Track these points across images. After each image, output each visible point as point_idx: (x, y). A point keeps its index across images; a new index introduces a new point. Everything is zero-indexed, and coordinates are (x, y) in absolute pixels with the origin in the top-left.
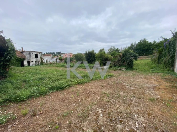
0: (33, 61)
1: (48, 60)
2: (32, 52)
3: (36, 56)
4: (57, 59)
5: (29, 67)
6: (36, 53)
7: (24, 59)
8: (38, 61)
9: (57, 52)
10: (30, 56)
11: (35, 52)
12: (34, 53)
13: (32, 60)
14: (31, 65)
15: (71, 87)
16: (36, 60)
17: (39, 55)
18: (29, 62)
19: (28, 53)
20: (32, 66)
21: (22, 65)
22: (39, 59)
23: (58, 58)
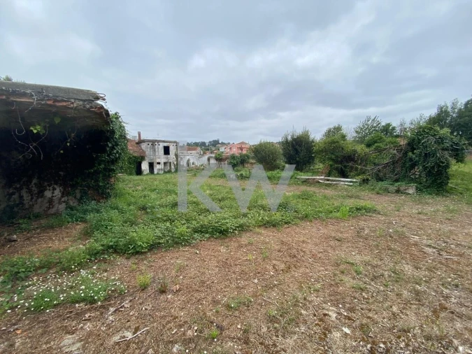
0: (159, 163)
1: (191, 161)
2: (159, 141)
3: (167, 150)
4: (212, 157)
5: (152, 176)
6: (166, 144)
7: (143, 158)
8: (170, 163)
9: (211, 140)
10: (155, 150)
11: (164, 142)
12: (162, 145)
13: (158, 161)
14: (156, 171)
15: (246, 231)
16: (165, 161)
17: (172, 150)
18: (151, 165)
19: (150, 144)
20: (158, 174)
21: (139, 172)
22: (172, 156)
23: (213, 155)
